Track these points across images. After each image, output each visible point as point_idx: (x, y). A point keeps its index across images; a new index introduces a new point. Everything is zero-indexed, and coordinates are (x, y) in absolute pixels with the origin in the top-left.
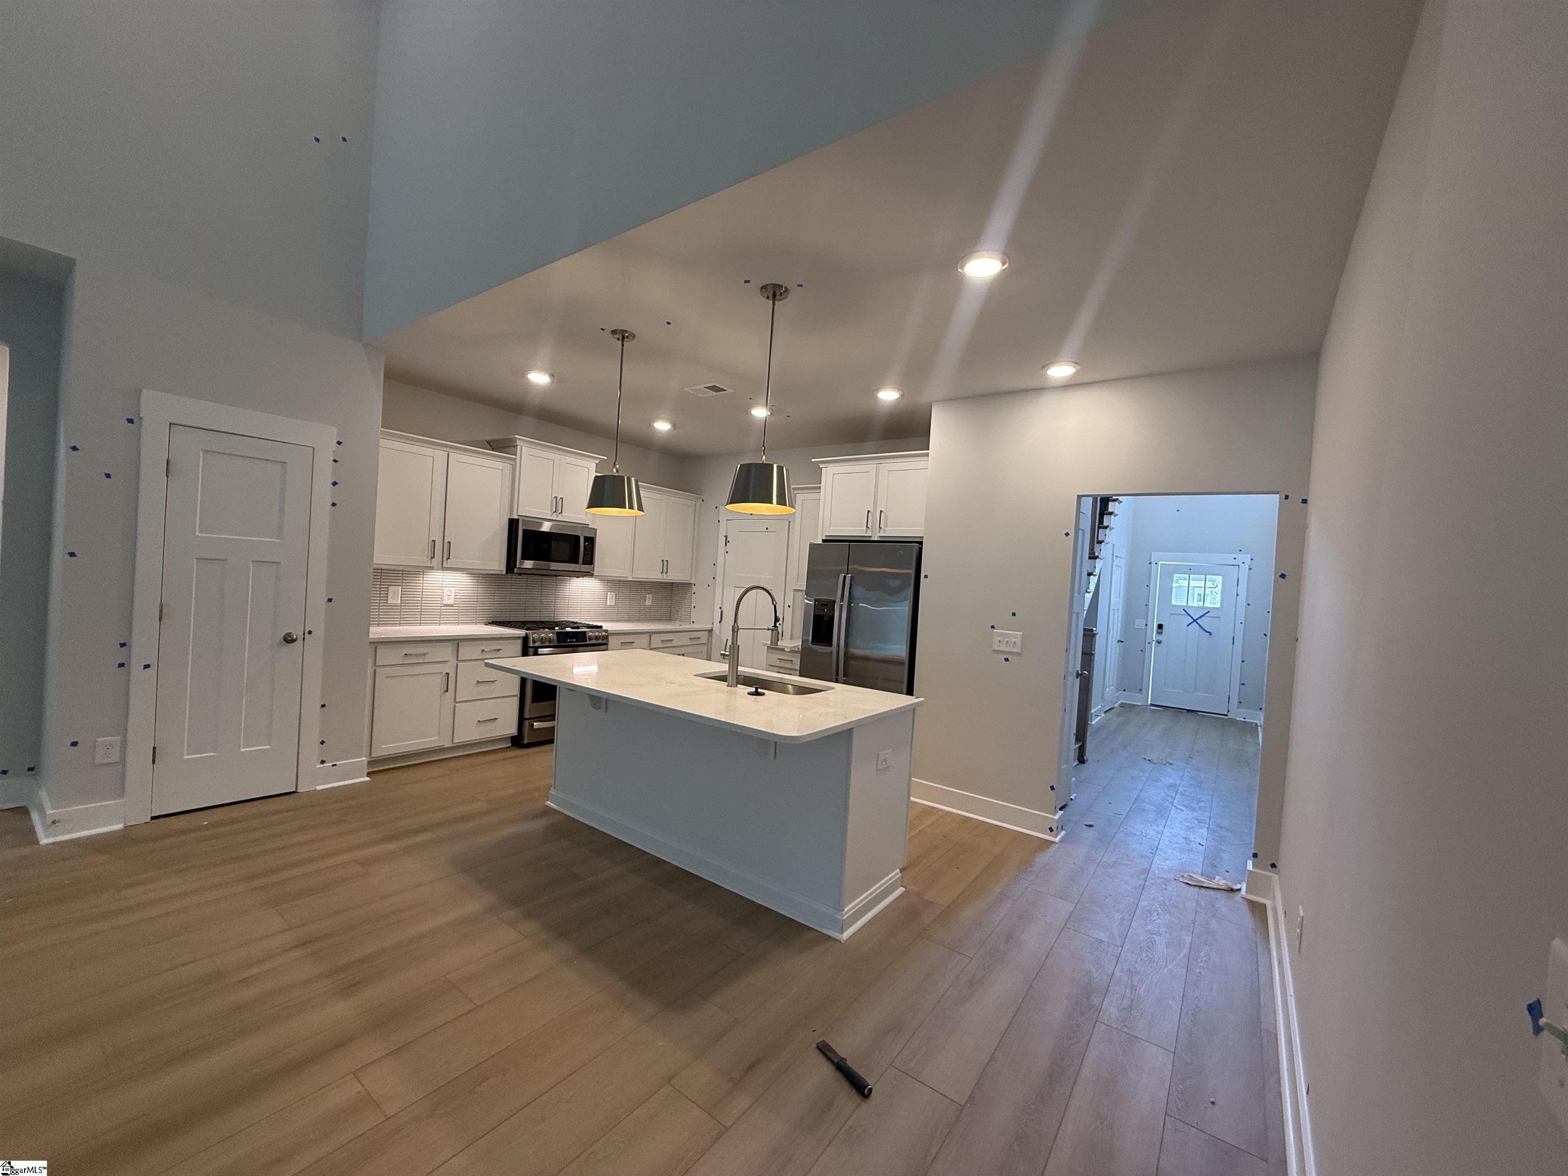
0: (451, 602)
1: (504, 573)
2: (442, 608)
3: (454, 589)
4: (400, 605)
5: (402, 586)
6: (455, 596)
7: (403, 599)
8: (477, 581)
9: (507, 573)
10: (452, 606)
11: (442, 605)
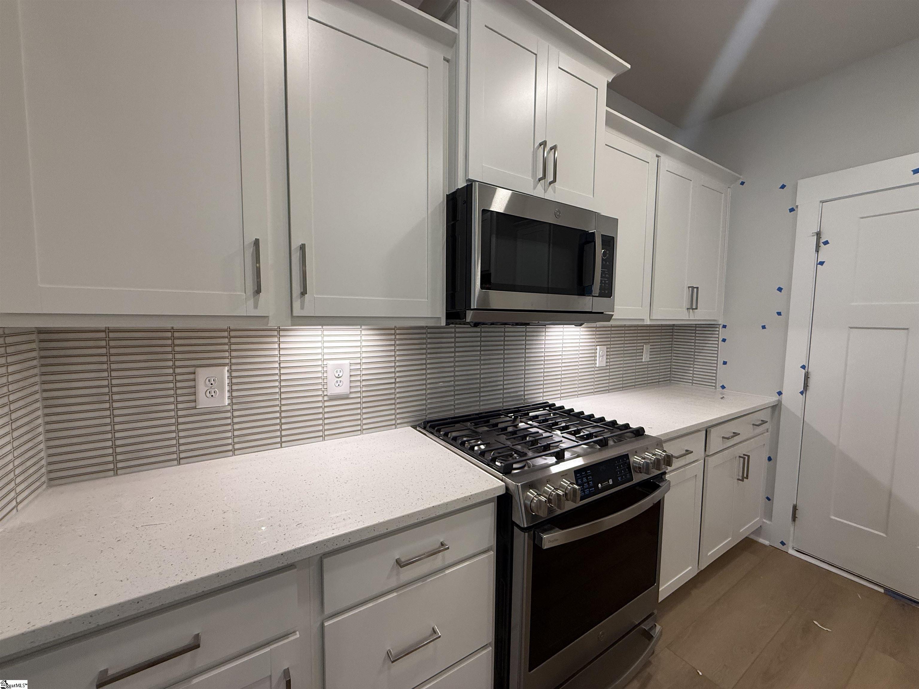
0: (343, 389)
1: (443, 323)
2: (326, 404)
3: (347, 362)
4: (229, 408)
5: (231, 364)
6: (351, 376)
7: (235, 394)
8: (393, 343)
9: (447, 324)
10: (347, 398)
11: (326, 398)
